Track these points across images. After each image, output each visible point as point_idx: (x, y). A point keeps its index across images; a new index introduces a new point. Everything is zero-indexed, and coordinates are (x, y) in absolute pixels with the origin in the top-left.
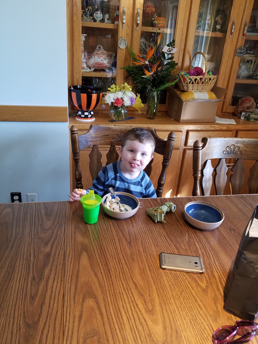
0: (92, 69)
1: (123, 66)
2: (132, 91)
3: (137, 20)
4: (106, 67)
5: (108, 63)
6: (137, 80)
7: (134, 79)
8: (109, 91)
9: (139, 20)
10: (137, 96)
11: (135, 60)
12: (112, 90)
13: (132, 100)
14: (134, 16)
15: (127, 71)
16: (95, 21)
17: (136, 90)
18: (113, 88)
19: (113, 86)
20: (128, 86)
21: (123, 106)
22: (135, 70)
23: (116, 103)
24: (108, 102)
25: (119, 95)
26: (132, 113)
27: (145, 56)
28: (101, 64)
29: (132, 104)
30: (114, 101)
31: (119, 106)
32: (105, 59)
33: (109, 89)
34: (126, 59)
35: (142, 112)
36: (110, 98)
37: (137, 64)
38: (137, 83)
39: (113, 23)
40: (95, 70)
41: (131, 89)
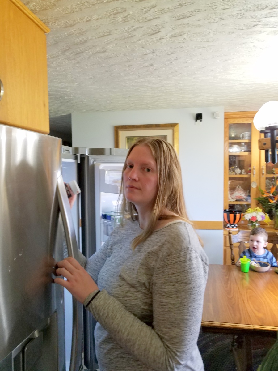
0: (235, 200)
1: (255, 198)
2: (262, 212)
3: (262, 172)
4: (243, 198)
5: (245, 196)
6: (265, 205)
7: (263, 205)
8: (247, 212)
9: (264, 172)
10: (266, 215)
11: (263, 194)
12: (249, 212)
13: (263, 217)
14: (260, 170)
15: (258, 200)
16: (236, 174)
17: (265, 211)
18: (249, 211)
19: (250, 209)
20: (260, 209)
21: (257, 221)
22: (263, 200)
23: (252, 219)
24: (247, 219)
25: (254, 214)
26: (263, 226)
27: (270, 190)
28: (240, 197)
29: (263, 220)
30: (250, 218)
31: (254, 221)
32: (243, 194)
33: (247, 211)
34: (257, 193)
35: (270, 226)
36: (248, 216)
37: (265, 196)
38: (265, 207)
39: (247, 174)
40: (237, 200)
41: (262, 211)
